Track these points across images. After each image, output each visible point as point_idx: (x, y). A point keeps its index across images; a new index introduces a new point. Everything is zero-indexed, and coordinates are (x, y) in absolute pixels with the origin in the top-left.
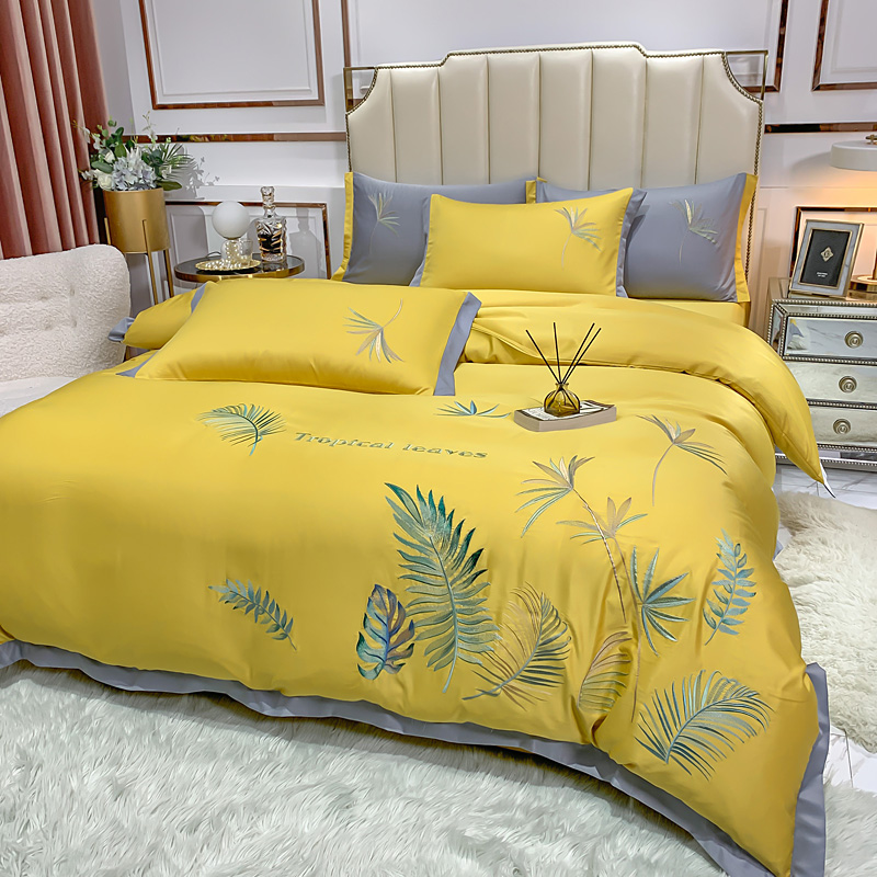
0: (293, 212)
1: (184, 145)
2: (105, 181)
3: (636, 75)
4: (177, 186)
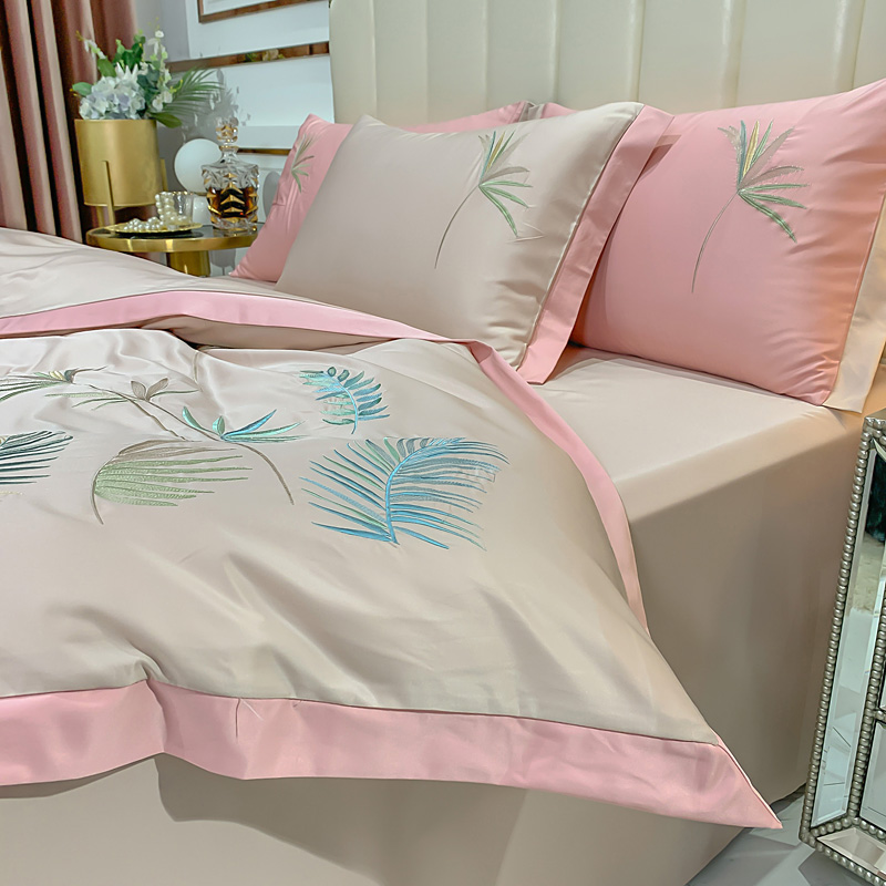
4: (176, 121)
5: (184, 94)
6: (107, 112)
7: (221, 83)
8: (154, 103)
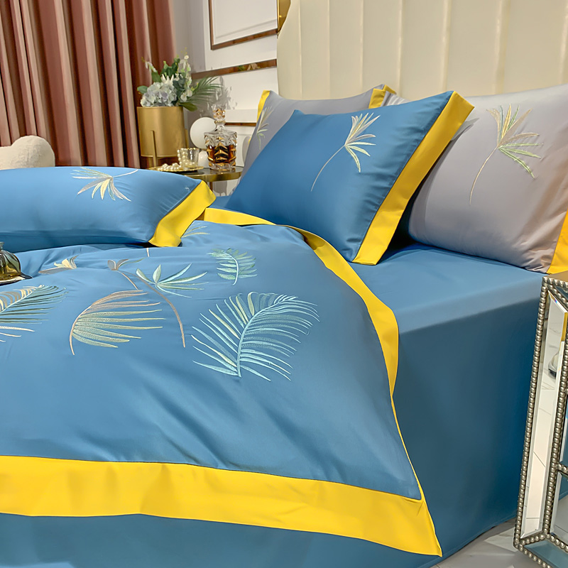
4: (194, 107)
5: (200, 91)
6: (155, 102)
7: (222, 84)
8: (182, 97)
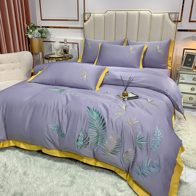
0: (71, 44)
1: (48, 29)
2: (30, 36)
3: (149, 17)
4: (46, 38)
8: (43, 35)
